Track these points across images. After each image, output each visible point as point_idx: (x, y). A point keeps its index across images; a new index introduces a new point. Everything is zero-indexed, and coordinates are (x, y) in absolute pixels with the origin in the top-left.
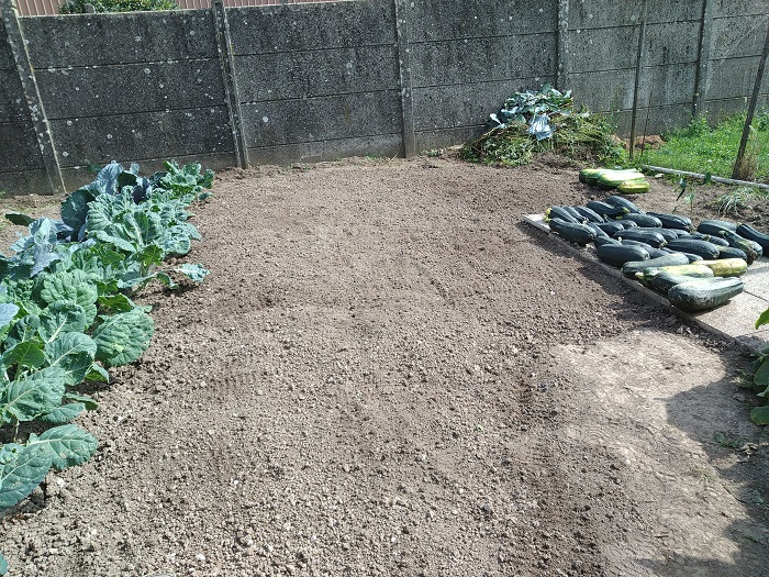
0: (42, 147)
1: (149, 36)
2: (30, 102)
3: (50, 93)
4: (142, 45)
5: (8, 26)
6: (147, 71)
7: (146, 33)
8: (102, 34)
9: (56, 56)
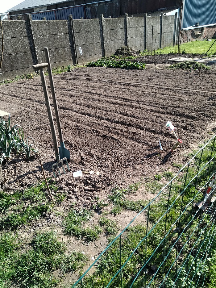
0: (38, 59)
1: (58, 27)
2: (35, 46)
3: (39, 43)
4: (57, 29)
5: (31, 23)
6: (58, 37)
7: (58, 26)
8: (49, 26)
9: (40, 32)
